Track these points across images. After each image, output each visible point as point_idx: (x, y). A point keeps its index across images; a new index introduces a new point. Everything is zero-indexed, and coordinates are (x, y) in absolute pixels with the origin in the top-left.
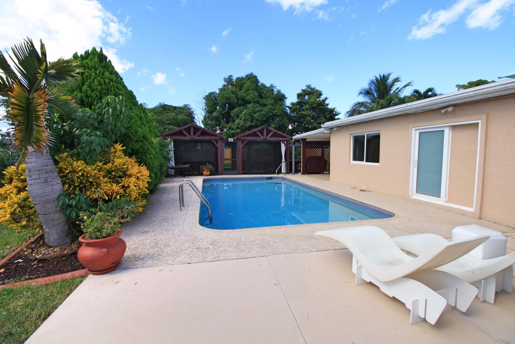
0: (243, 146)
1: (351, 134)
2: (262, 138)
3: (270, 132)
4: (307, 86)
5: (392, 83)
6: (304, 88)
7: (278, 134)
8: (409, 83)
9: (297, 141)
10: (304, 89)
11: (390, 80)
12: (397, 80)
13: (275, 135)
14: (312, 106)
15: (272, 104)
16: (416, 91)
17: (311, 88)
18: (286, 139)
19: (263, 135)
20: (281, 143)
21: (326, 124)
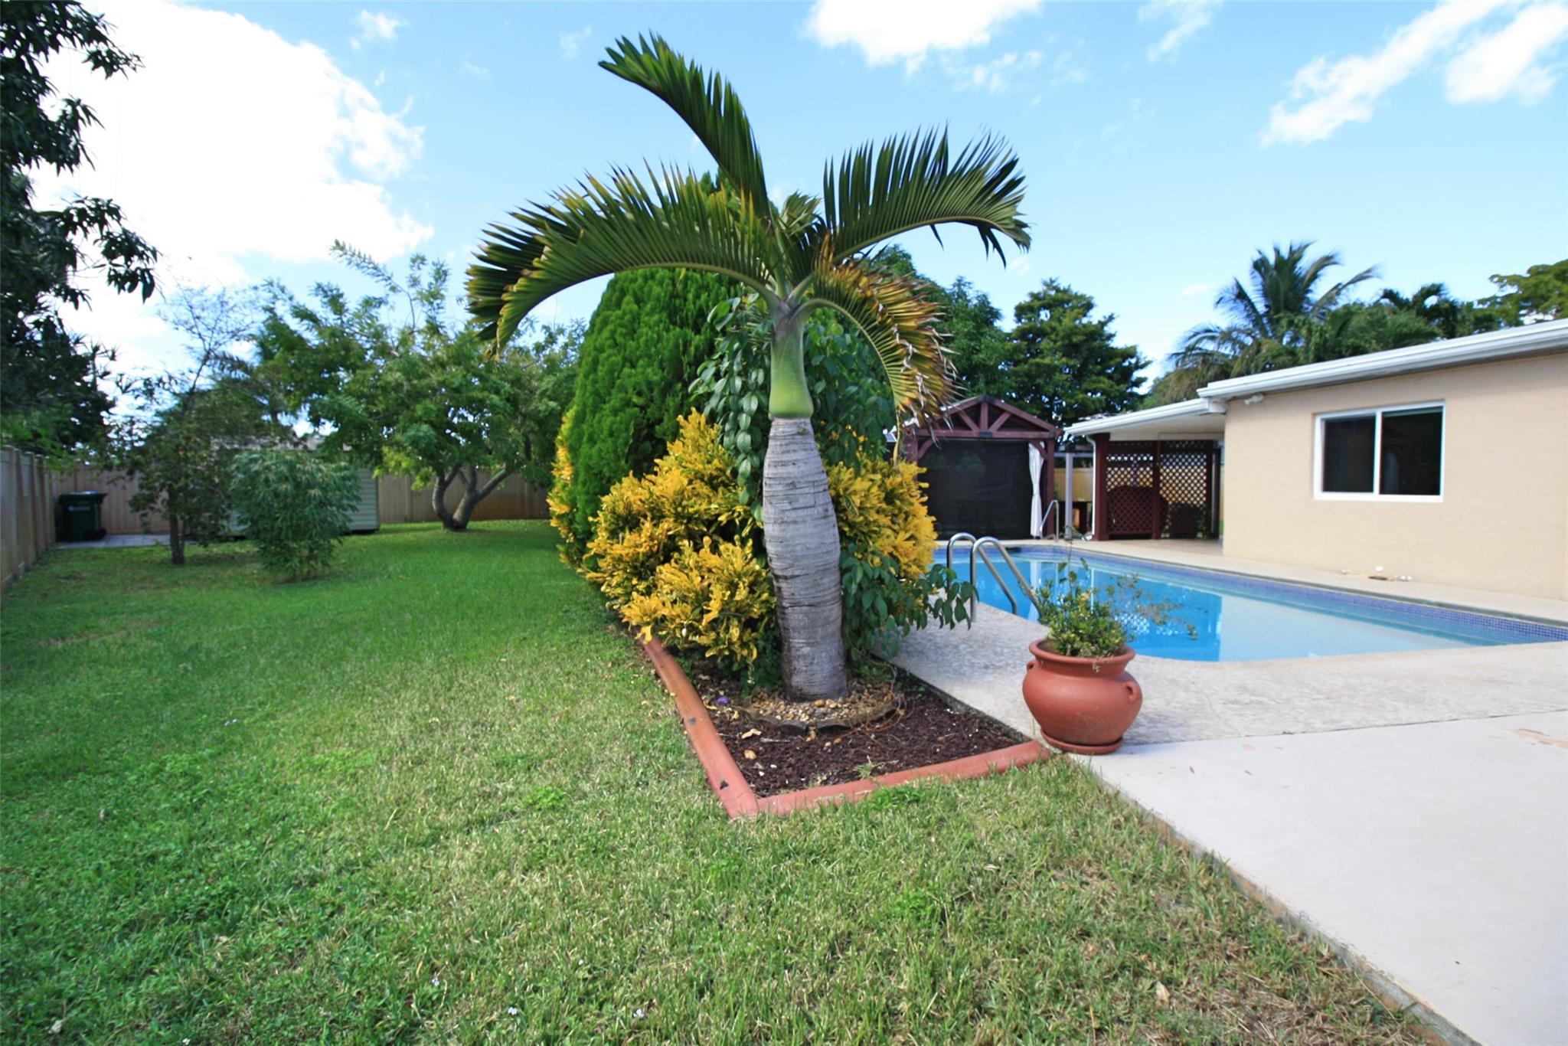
0: (922, 453)
1: (1315, 415)
2: (975, 432)
3: (998, 416)
4: (1045, 284)
5: (1312, 271)
6: (1038, 288)
7: (1022, 420)
8: (1369, 271)
9: (1080, 440)
10: (1036, 291)
11: (1304, 265)
12: (1327, 261)
13: (1014, 423)
14: (1067, 342)
15: (969, 336)
16: (1389, 294)
17: (1058, 290)
18: (1046, 435)
19: (977, 421)
20: (1030, 446)
21: (1210, 385)
